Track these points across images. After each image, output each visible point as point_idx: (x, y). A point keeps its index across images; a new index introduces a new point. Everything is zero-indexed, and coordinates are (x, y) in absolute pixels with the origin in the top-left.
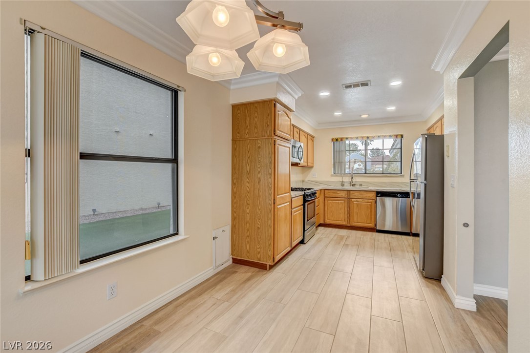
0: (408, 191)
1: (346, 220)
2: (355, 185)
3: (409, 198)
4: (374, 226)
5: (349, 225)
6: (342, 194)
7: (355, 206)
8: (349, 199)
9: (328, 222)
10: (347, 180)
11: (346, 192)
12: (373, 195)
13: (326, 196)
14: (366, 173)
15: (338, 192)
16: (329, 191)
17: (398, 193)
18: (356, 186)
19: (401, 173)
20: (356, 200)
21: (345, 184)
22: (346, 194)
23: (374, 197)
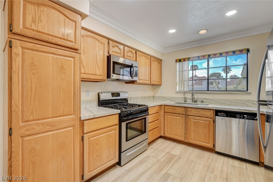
0: (256, 112)
1: (184, 136)
3: (257, 120)
4: (212, 147)
5: (186, 141)
6: (180, 110)
7: (192, 124)
8: (187, 116)
9: (167, 135)
11: (183, 109)
12: (212, 113)
13: (165, 111)
14: (208, 90)
15: (177, 108)
16: (169, 107)
18: (198, 103)
19: (247, 90)
20: (193, 117)
22: (183, 111)
23: (212, 116)
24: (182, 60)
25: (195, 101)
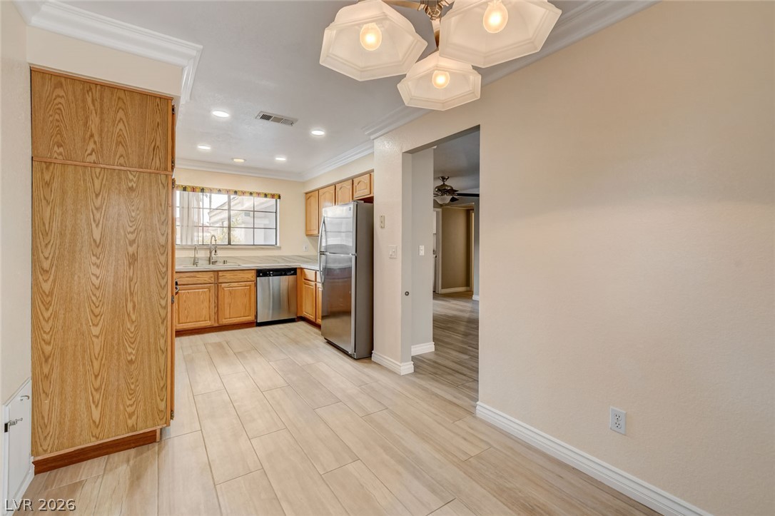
1: (212, 318)
2: (216, 262)
4: (254, 319)
5: (216, 325)
6: (206, 278)
7: (227, 294)
8: (217, 284)
10: (202, 254)
11: (212, 274)
12: (252, 275)
14: (229, 244)
15: (198, 275)
16: (181, 275)
17: (270, 270)
18: (217, 264)
19: (276, 244)
20: (227, 284)
21: (200, 262)
22: (212, 277)
23: (254, 279)
24: (189, 189)
25: (214, 263)
